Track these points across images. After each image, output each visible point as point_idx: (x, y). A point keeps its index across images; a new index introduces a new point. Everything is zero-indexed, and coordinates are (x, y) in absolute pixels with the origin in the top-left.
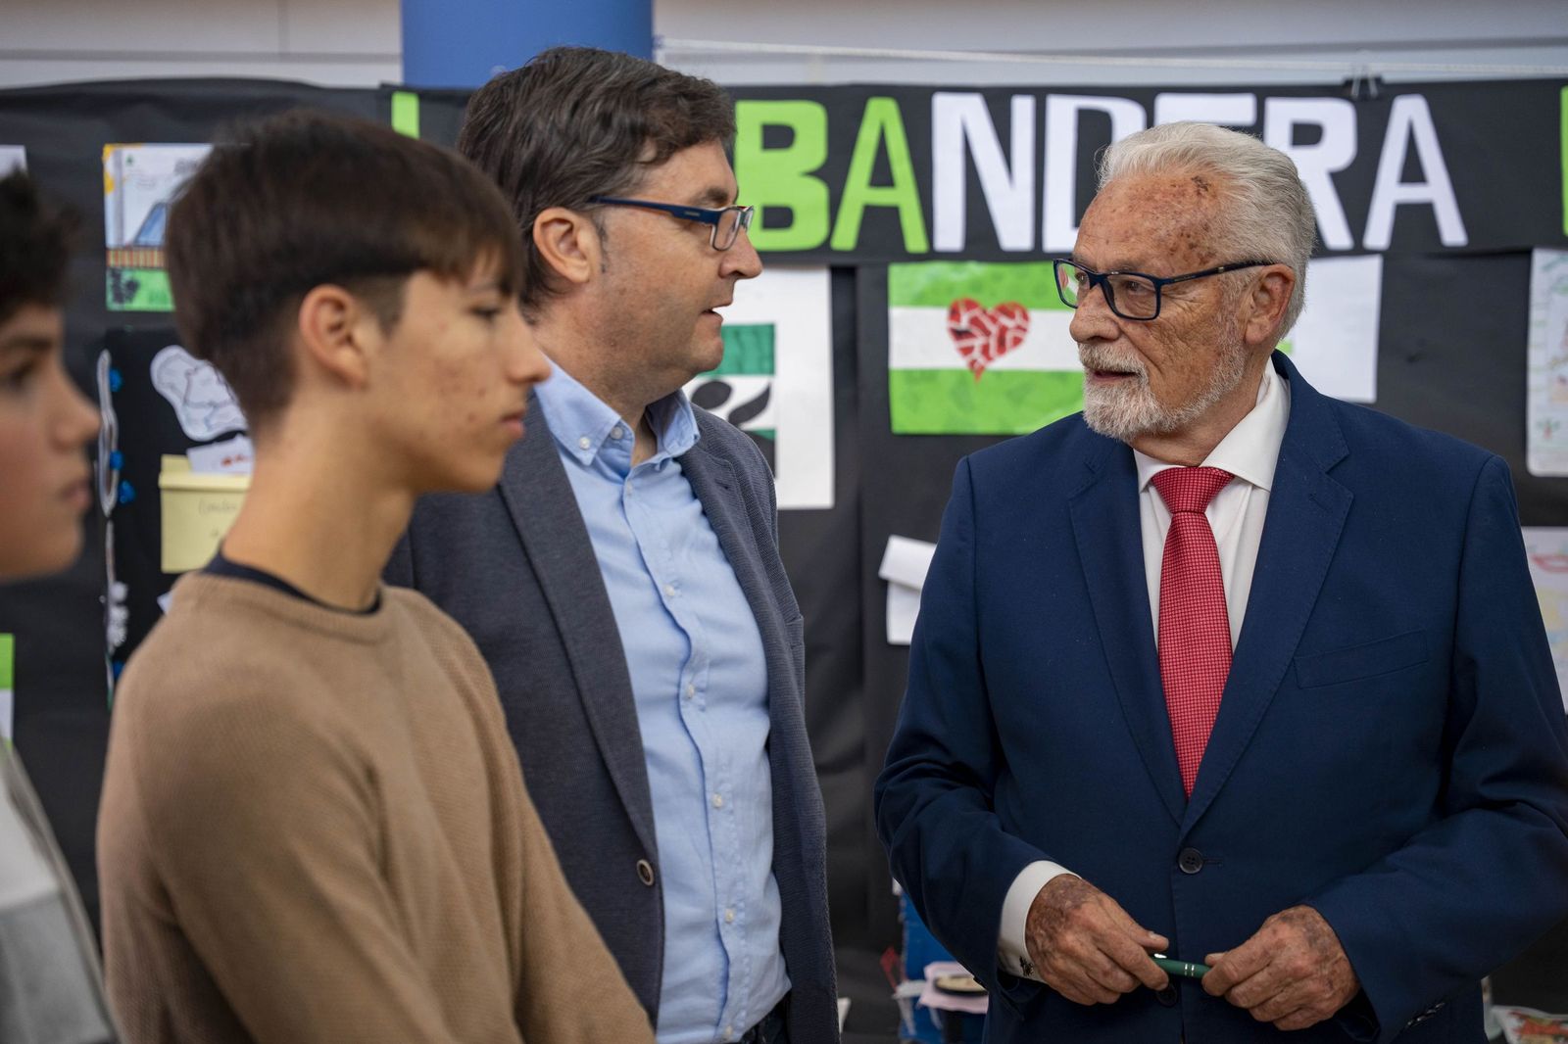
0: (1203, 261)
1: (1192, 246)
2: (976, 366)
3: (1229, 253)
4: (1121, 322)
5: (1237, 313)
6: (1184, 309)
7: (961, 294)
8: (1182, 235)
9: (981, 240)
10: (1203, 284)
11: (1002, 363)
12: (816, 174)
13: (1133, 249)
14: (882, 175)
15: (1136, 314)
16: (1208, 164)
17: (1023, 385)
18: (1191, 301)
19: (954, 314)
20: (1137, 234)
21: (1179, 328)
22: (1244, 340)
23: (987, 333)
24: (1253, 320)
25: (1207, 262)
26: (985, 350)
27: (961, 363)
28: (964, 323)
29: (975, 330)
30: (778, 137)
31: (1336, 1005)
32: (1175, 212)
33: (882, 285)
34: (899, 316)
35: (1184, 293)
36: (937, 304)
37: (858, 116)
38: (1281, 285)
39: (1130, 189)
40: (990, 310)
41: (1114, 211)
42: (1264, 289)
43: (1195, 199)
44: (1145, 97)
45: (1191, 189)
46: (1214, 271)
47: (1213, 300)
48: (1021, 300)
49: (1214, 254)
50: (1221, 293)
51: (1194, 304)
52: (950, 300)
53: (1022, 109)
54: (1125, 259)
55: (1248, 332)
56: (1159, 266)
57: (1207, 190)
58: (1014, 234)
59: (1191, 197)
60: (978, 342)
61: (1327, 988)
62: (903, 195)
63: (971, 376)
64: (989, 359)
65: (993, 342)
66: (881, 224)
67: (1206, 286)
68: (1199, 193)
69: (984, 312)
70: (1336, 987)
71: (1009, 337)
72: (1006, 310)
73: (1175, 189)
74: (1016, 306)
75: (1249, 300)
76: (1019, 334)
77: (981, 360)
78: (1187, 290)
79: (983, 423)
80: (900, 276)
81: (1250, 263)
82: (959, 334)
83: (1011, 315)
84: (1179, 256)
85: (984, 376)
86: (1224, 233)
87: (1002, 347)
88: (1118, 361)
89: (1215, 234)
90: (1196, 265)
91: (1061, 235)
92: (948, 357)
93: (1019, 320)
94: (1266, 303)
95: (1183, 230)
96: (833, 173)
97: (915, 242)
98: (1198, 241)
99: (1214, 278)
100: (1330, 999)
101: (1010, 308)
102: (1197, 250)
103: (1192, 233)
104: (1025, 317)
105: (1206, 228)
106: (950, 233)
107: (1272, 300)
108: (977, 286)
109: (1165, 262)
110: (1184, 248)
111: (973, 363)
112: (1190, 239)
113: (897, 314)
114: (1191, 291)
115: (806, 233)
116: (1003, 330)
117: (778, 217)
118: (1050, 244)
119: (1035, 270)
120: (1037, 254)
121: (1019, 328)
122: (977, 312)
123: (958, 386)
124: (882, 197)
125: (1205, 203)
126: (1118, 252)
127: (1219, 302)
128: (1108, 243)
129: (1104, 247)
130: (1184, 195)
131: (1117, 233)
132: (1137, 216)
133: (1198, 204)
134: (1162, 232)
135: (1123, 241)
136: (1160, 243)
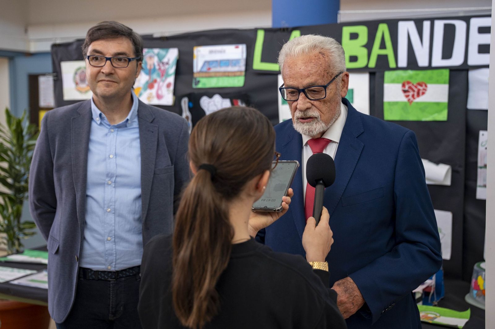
0: (331, 77)
1: (328, 73)
2: (410, 100)
5: (340, 89)
6: (329, 93)
7: (406, 79)
8: (324, 71)
9: (412, 63)
10: (332, 84)
11: (418, 100)
12: (365, 46)
13: (312, 79)
14: (383, 46)
15: (316, 98)
16: (322, 49)
17: (425, 107)
18: (330, 90)
19: (404, 85)
20: (312, 74)
21: (329, 99)
23: (414, 91)
26: (413, 96)
27: (405, 100)
28: (407, 88)
29: (410, 90)
30: (354, 36)
31: (356, 310)
32: (320, 65)
33: (382, 77)
34: (386, 86)
35: (329, 88)
36: (398, 83)
37: (376, 29)
38: (346, 77)
39: (302, 61)
40: (415, 84)
42: (343, 80)
44: (467, 19)
45: (321, 56)
46: (334, 79)
48: (425, 81)
49: (333, 74)
50: (336, 85)
52: (402, 81)
53: (427, 25)
54: (310, 82)
55: (342, 94)
57: (325, 55)
58: (423, 61)
59: (322, 59)
60: (411, 93)
61: (352, 305)
62: (389, 51)
63: (408, 104)
64: (414, 98)
65: (416, 94)
66: (382, 60)
67: (333, 84)
68: (324, 57)
69: (413, 85)
70: (355, 304)
71: (421, 92)
72: (420, 84)
73: (317, 57)
74: (423, 83)
76: (424, 91)
77: (412, 99)
79: (412, 117)
80: (388, 75)
81: (340, 73)
82: (405, 91)
83: (421, 85)
84: (325, 77)
85: (413, 104)
86: (334, 67)
87: (418, 95)
88: (312, 113)
89: (332, 68)
90: (330, 78)
91: (438, 61)
92: (402, 98)
93: (424, 87)
94: (344, 84)
95: (324, 69)
96: (369, 46)
97: (392, 64)
98: (329, 71)
100: (353, 308)
102: (329, 74)
103: (327, 69)
104: (426, 86)
105: (329, 66)
106: (403, 61)
108: (411, 77)
109: (322, 80)
110: (326, 75)
111: (409, 100)
112: (327, 71)
115: (361, 63)
116: (419, 90)
117: (354, 59)
118: (434, 64)
119: (429, 72)
120: (430, 67)
121: (424, 89)
122: (410, 85)
123: (404, 107)
124: (383, 52)
125: (327, 59)
126: (307, 80)
127: (336, 88)
128: (301, 79)
129: (300, 80)
130: (320, 59)
131: (304, 75)
132: (309, 68)
133: (325, 60)
134: (319, 72)
135: (308, 77)
136: (319, 75)
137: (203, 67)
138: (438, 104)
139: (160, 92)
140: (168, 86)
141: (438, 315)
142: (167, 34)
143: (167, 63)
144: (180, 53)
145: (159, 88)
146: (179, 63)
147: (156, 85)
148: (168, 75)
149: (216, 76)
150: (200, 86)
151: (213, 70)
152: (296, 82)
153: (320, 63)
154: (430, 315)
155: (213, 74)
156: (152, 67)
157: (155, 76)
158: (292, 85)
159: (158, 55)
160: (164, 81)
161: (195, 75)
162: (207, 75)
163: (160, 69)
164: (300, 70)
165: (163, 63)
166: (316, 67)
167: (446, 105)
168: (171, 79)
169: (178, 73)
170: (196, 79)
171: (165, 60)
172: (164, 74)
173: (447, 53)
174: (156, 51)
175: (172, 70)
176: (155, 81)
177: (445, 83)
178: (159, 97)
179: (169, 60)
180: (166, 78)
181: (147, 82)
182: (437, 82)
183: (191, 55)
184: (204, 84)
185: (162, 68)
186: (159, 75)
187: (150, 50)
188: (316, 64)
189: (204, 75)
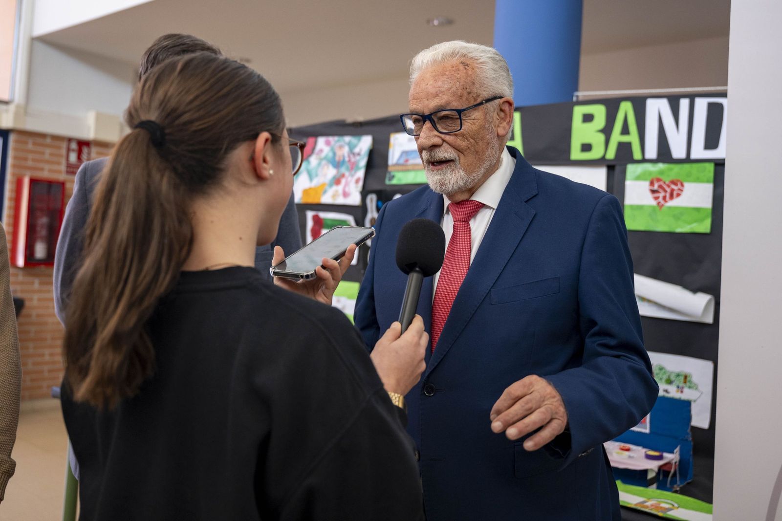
0: (475, 100)
1: (469, 93)
2: (660, 204)
3: (486, 94)
4: (443, 136)
5: (493, 123)
6: (471, 123)
7: (654, 176)
8: (463, 88)
9: (664, 154)
10: (477, 111)
11: (671, 203)
12: (602, 131)
13: (442, 100)
14: (625, 131)
15: (449, 130)
16: (465, 56)
17: (680, 213)
18: (473, 120)
19: (652, 183)
20: (442, 92)
21: (471, 133)
22: (498, 135)
23: (665, 191)
24: (500, 125)
25: (477, 100)
26: (664, 198)
27: (654, 203)
28: (656, 187)
29: (660, 190)
30: (588, 118)
32: (458, 78)
33: (624, 172)
34: (629, 183)
35: (469, 116)
36: (645, 180)
37: (617, 109)
38: (509, 107)
39: (432, 73)
40: (667, 182)
41: (427, 84)
42: (502, 110)
43: (465, 71)
45: (461, 67)
46: (481, 104)
47: (483, 117)
48: (680, 178)
49: (479, 95)
50: (486, 114)
51: (475, 121)
52: (650, 178)
53: (684, 103)
54: (439, 105)
55: (499, 132)
56: (456, 105)
57: (468, 66)
58: (678, 152)
59: (463, 71)
60: (661, 195)
62: (633, 138)
63: (658, 208)
64: (666, 201)
65: (668, 195)
66: (624, 149)
67: (479, 112)
68: (466, 69)
69: (665, 183)
71: (675, 193)
72: (674, 182)
73: (454, 69)
74: (678, 181)
75: (496, 116)
76: (679, 192)
77: (662, 202)
78: (471, 115)
79: (661, 227)
80: (631, 169)
81: (495, 98)
82: (653, 192)
83: (676, 184)
84: (464, 98)
85: (663, 208)
86: (482, 85)
87: (672, 197)
88: (444, 155)
89: (477, 86)
90: (472, 102)
91: (699, 151)
92: (649, 200)
93: (679, 186)
94: (503, 117)
96: (607, 131)
97: (637, 155)
98: (471, 90)
99: (481, 107)
101: (675, 182)
102: (471, 95)
103: (468, 87)
104: (682, 185)
105: (473, 83)
106: (652, 152)
107: (506, 114)
108: (662, 172)
109: (458, 103)
110: (465, 95)
111: (659, 203)
112: (468, 90)
113: (628, 183)
114: (472, 115)
115: (596, 153)
116: (672, 190)
117: (587, 147)
118: (694, 156)
119: (687, 167)
120: (688, 160)
121: (679, 189)
122: (661, 183)
123: (652, 212)
124: (625, 139)
125: (470, 72)
126: (435, 102)
127: (485, 118)
128: (428, 100)
129: (426, 102)
130: (459, 70)
131: (431, 94)
132: (440, 84)
133: (467, 73)
134: (454, 89)
135: (436, 97)
136: (454, 94)
137: (399, 159)
138: (698, 210)
139: (347, 190)
140: (357, 181)
141: (676, 505)
142: (361, 118)
143: (359, 154)
144: (375, 141)
145: (347, 184)
146: (371, 153)
147: (343, 181)
148: (358, 169)
149: (414, 170)
150: (394, 182)
151: (411, 162)
152: (420, 105)
153: (458, 76)
154: (664, 505)
155: (410, 168)
156: (342, 159)
157: (343, 170)
158: (415, 109)
159: (349, 144)
160: (353, 176)
161: (390, 169)
162: (404, 168)
163: (349, 161)
164: (427, 86)
165: (354, 154)
166: (450, 81)
167: (710, 212)
168: (361, 174)
169: (369, 166)
170: (390, 173)
171: (357, 150)
172: (353, 167)
173: (712, 141)
174: (347, 139)
175: (363, 162)
176: (343, 176)
177: (708, 181)
178: (345, 194)
179: (361, 150)
180: (355, 173)
181: (334, 177)
182: (698, 180)
183: (386, 143)
184: (399, 180)
185: (353, 160)
186: (347, 169)
187: (341, 138)
188: (451, 77)
189: (400, 168)
